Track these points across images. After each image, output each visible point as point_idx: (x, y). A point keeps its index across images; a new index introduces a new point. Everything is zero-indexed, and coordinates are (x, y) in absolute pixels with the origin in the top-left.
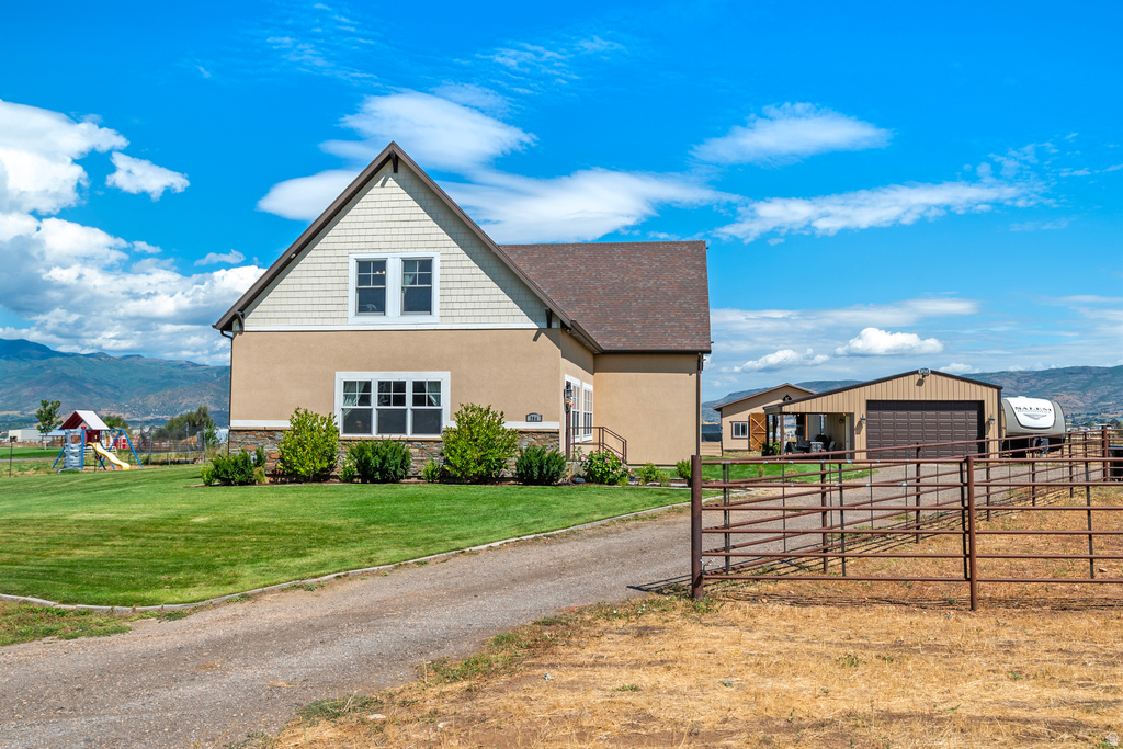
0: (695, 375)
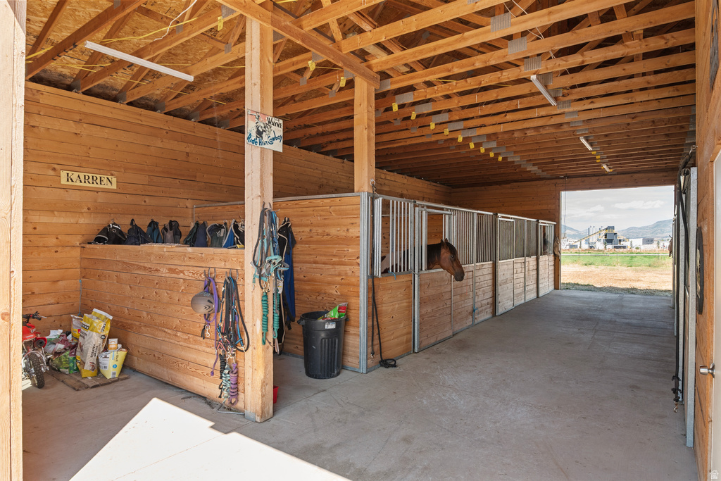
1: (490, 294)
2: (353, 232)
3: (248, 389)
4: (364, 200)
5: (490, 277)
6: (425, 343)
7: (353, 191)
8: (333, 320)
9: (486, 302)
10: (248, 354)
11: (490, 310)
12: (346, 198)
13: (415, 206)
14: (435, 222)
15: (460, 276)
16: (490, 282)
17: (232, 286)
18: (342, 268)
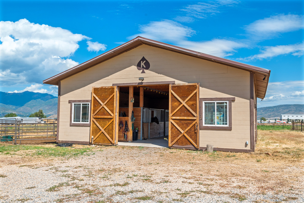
1: (163, 130)
2: (139, 114)
3: (129, 138)
4: (142, 108)
5: (164, 126)
6: (151, 137)
7: (139, 107)
8: (137, 130)
9: (162, 132)
10: (129, 133)
11: (163, 134)
12: (138, 108)
13: (149, 109)
14: (153, 112)
15: (158, 123)
16: (163, 127)
17: (126, 123)
18: (137, 121)
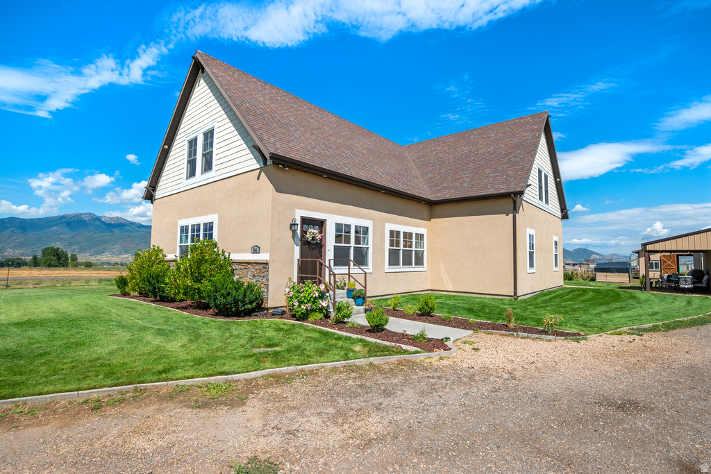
0: (511, 215)
